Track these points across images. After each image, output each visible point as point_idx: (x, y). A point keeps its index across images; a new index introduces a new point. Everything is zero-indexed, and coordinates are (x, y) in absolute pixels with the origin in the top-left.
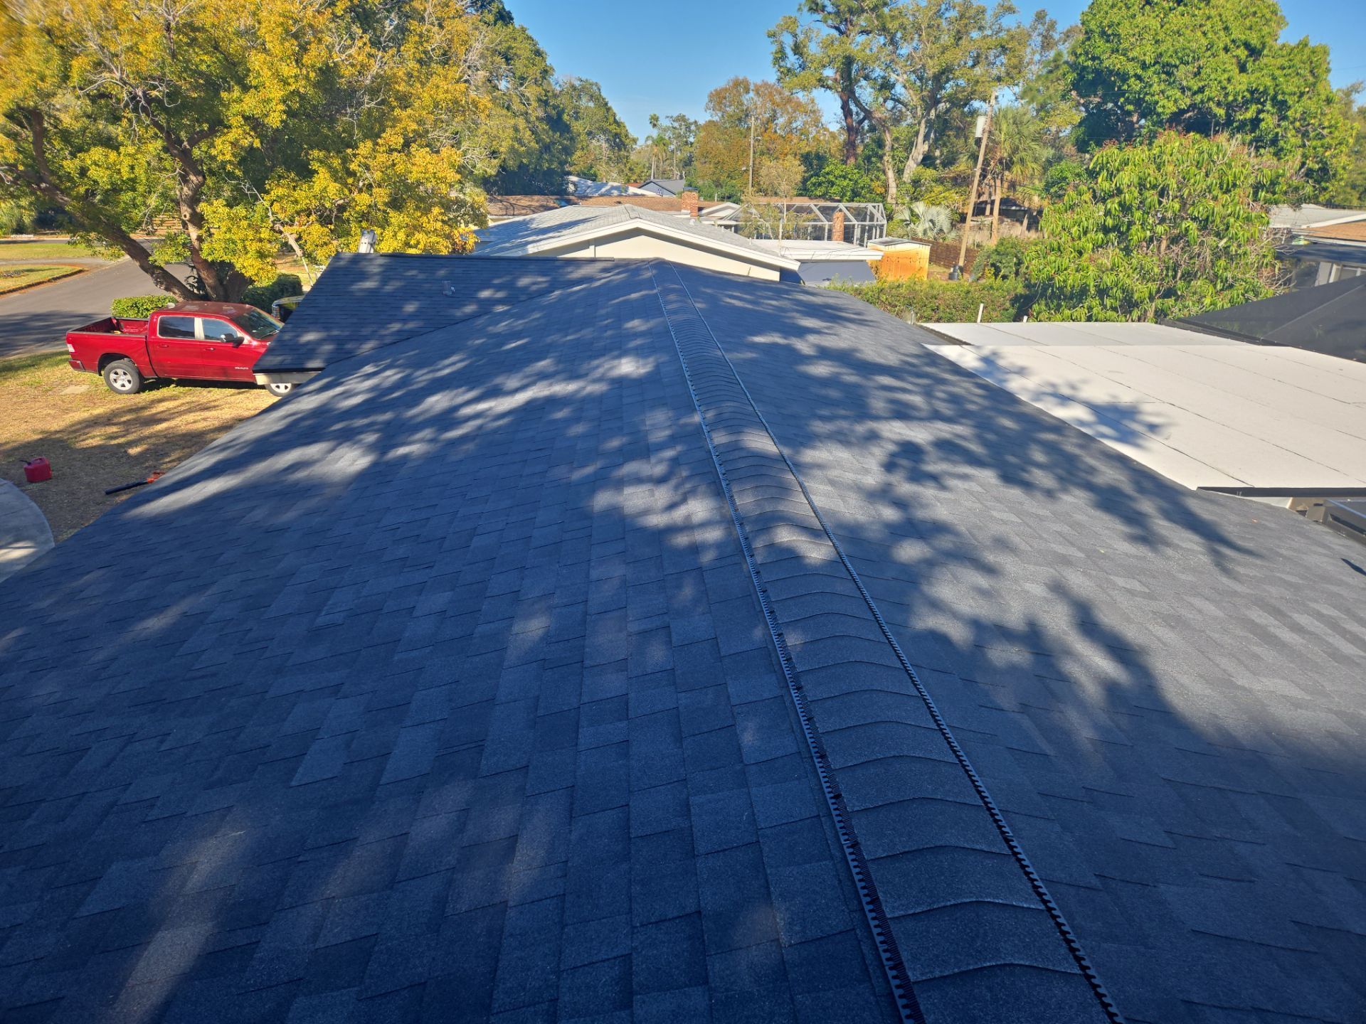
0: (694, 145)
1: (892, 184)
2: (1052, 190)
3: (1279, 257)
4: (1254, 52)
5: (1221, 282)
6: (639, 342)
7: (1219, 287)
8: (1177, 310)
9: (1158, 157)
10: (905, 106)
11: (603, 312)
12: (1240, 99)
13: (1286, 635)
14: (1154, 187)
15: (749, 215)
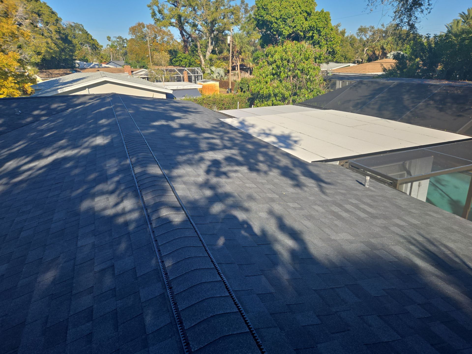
0: (127, 47)
1: (203, 61)
2: (256, 61)
3: (325, 80)
4: (309, 14)
5: (310, 89)
6: (104, 129)
7: (309, 91)
8: (298, 100)
9: (285, 49)
10: (203, 33)
11: (90, 117)
12: (307, 29)
13: (345, 215)
14: (286, 59)
15: (151, 73)
